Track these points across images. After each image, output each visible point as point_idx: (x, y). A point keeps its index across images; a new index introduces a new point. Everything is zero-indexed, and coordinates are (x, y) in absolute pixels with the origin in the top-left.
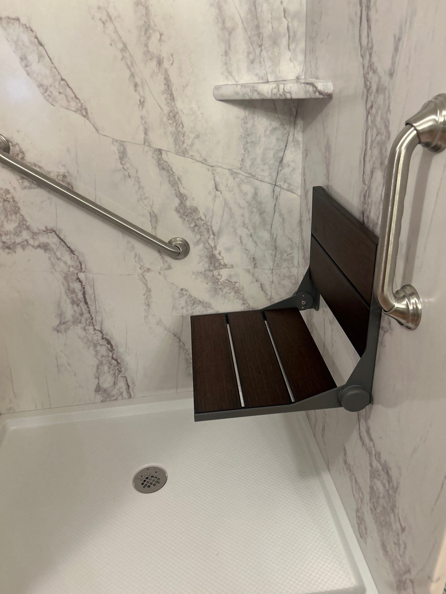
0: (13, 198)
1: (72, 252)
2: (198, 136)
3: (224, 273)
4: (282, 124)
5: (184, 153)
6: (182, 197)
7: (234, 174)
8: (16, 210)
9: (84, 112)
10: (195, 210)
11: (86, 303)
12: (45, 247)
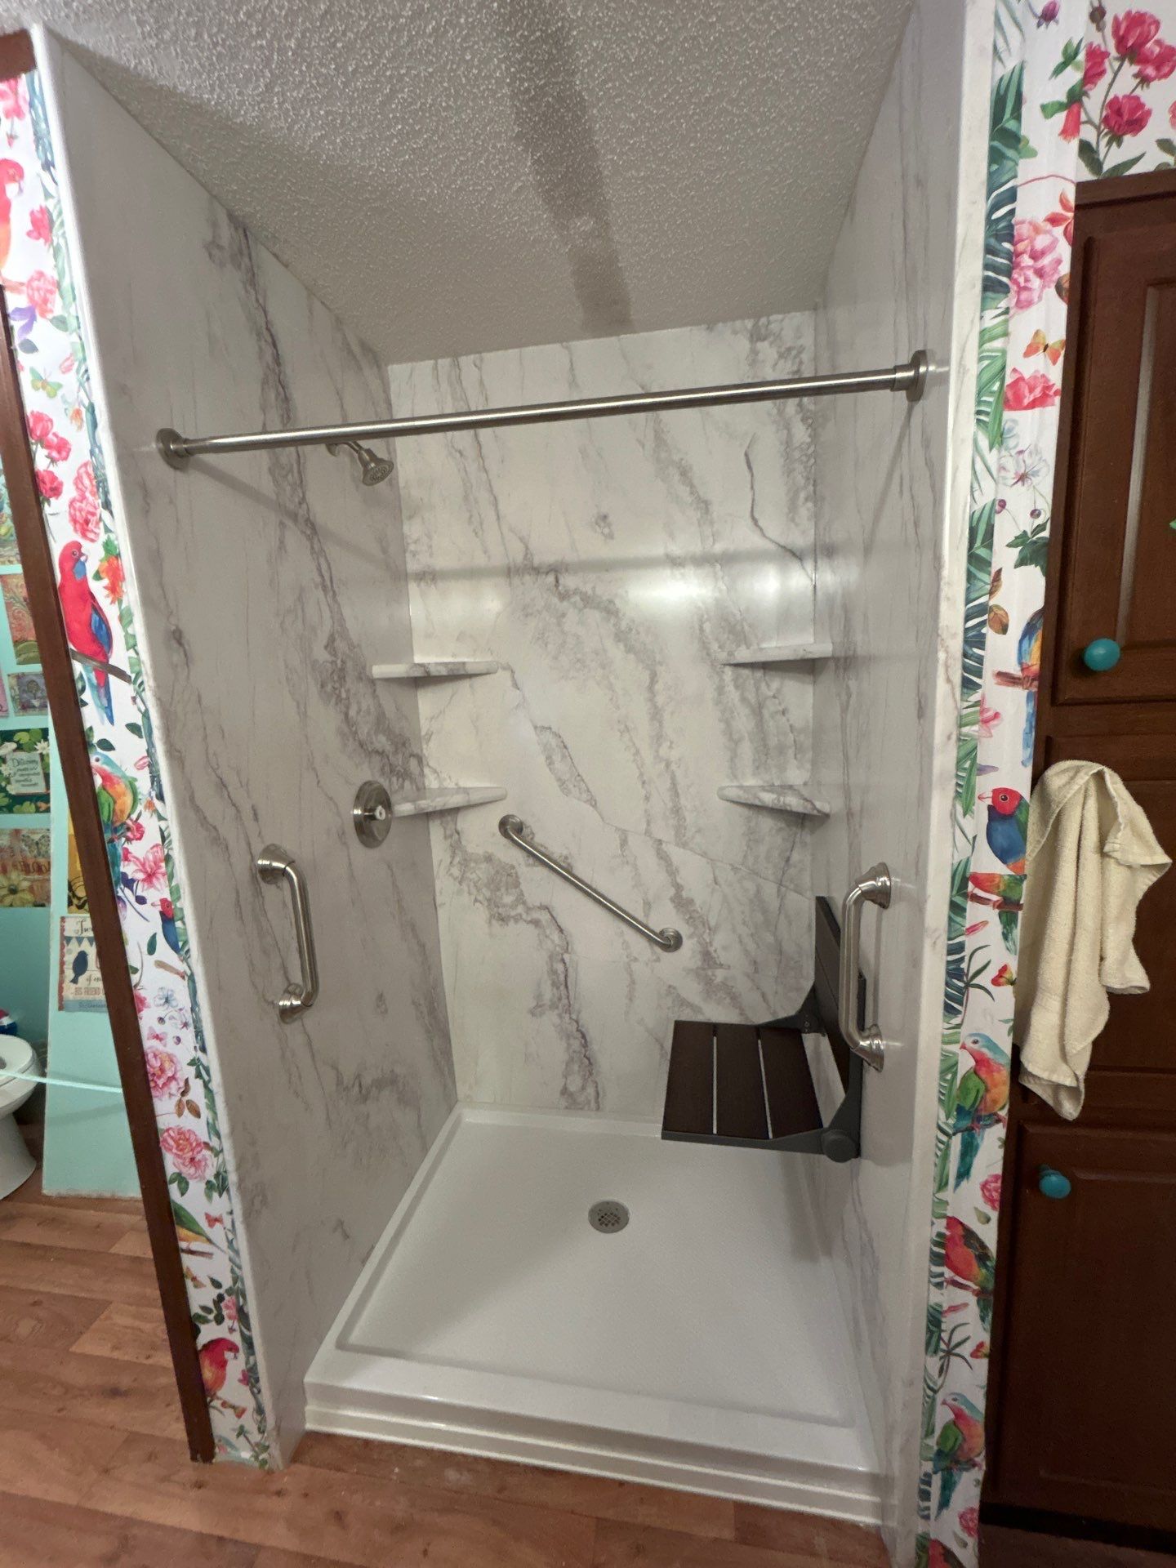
0: (516, 873)
1: (561, 931)
2: (699, 831)
3: (720, 975)
4: (788, 826)
5: (684, 845)
6: (679, 888)
7: (735, 869)
8: (517, 885)
9: (593, 802)
10: (691, 901)
11: (566, 987)
12: (536, 923)
